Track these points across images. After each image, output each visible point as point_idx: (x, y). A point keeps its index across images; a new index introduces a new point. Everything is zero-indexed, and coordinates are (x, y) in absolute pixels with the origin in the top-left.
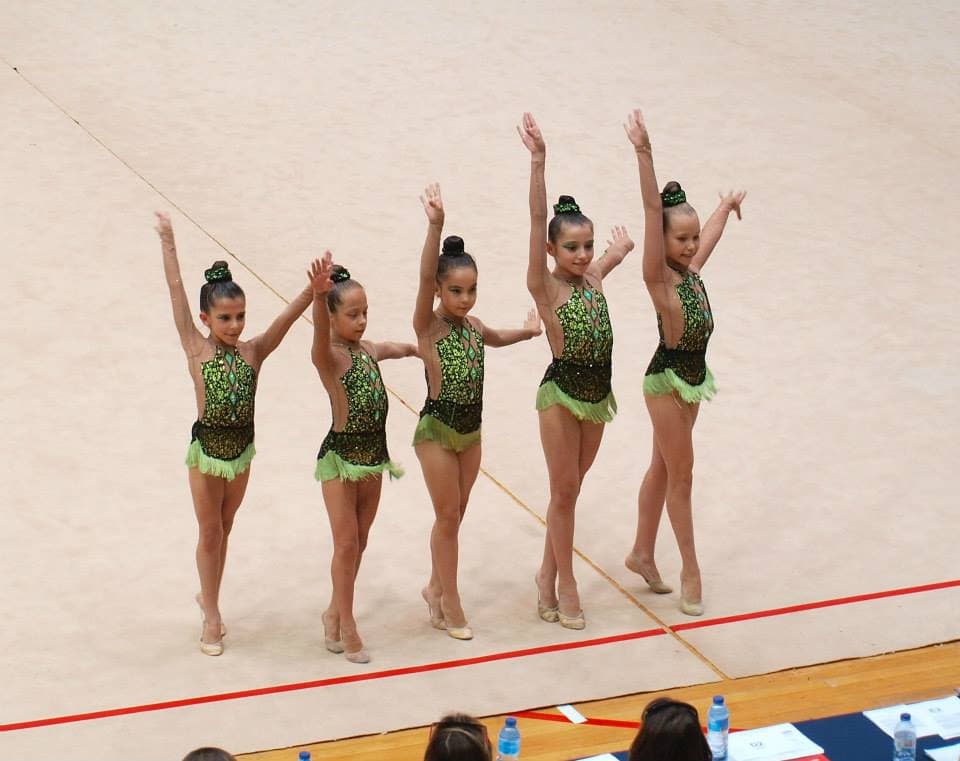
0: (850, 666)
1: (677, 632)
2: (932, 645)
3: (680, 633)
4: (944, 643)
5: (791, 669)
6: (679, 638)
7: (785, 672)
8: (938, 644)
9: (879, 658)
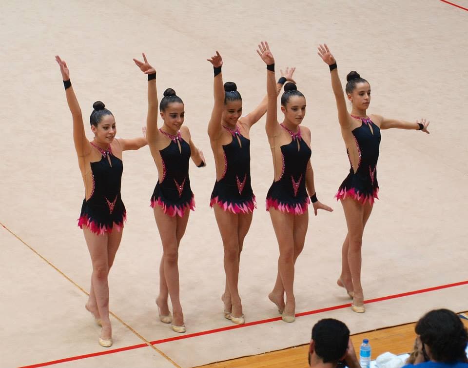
0: (247, 360)
1: (154, 345)
2: (290, 348)
3: (155, 345)
4: (296, 346)
5: (215, 363)
6: (155, 348)
7: (213, 365)
8: (293, 347)
9: (262, 355)
